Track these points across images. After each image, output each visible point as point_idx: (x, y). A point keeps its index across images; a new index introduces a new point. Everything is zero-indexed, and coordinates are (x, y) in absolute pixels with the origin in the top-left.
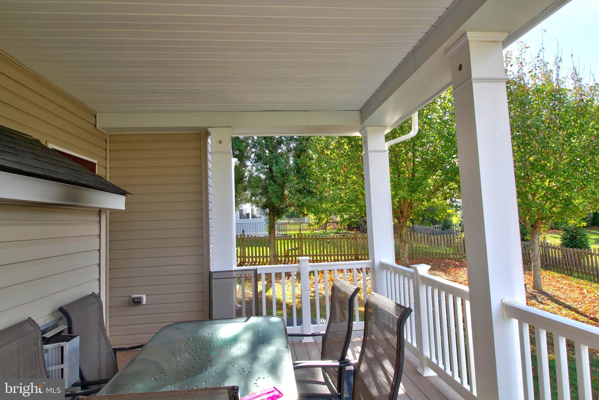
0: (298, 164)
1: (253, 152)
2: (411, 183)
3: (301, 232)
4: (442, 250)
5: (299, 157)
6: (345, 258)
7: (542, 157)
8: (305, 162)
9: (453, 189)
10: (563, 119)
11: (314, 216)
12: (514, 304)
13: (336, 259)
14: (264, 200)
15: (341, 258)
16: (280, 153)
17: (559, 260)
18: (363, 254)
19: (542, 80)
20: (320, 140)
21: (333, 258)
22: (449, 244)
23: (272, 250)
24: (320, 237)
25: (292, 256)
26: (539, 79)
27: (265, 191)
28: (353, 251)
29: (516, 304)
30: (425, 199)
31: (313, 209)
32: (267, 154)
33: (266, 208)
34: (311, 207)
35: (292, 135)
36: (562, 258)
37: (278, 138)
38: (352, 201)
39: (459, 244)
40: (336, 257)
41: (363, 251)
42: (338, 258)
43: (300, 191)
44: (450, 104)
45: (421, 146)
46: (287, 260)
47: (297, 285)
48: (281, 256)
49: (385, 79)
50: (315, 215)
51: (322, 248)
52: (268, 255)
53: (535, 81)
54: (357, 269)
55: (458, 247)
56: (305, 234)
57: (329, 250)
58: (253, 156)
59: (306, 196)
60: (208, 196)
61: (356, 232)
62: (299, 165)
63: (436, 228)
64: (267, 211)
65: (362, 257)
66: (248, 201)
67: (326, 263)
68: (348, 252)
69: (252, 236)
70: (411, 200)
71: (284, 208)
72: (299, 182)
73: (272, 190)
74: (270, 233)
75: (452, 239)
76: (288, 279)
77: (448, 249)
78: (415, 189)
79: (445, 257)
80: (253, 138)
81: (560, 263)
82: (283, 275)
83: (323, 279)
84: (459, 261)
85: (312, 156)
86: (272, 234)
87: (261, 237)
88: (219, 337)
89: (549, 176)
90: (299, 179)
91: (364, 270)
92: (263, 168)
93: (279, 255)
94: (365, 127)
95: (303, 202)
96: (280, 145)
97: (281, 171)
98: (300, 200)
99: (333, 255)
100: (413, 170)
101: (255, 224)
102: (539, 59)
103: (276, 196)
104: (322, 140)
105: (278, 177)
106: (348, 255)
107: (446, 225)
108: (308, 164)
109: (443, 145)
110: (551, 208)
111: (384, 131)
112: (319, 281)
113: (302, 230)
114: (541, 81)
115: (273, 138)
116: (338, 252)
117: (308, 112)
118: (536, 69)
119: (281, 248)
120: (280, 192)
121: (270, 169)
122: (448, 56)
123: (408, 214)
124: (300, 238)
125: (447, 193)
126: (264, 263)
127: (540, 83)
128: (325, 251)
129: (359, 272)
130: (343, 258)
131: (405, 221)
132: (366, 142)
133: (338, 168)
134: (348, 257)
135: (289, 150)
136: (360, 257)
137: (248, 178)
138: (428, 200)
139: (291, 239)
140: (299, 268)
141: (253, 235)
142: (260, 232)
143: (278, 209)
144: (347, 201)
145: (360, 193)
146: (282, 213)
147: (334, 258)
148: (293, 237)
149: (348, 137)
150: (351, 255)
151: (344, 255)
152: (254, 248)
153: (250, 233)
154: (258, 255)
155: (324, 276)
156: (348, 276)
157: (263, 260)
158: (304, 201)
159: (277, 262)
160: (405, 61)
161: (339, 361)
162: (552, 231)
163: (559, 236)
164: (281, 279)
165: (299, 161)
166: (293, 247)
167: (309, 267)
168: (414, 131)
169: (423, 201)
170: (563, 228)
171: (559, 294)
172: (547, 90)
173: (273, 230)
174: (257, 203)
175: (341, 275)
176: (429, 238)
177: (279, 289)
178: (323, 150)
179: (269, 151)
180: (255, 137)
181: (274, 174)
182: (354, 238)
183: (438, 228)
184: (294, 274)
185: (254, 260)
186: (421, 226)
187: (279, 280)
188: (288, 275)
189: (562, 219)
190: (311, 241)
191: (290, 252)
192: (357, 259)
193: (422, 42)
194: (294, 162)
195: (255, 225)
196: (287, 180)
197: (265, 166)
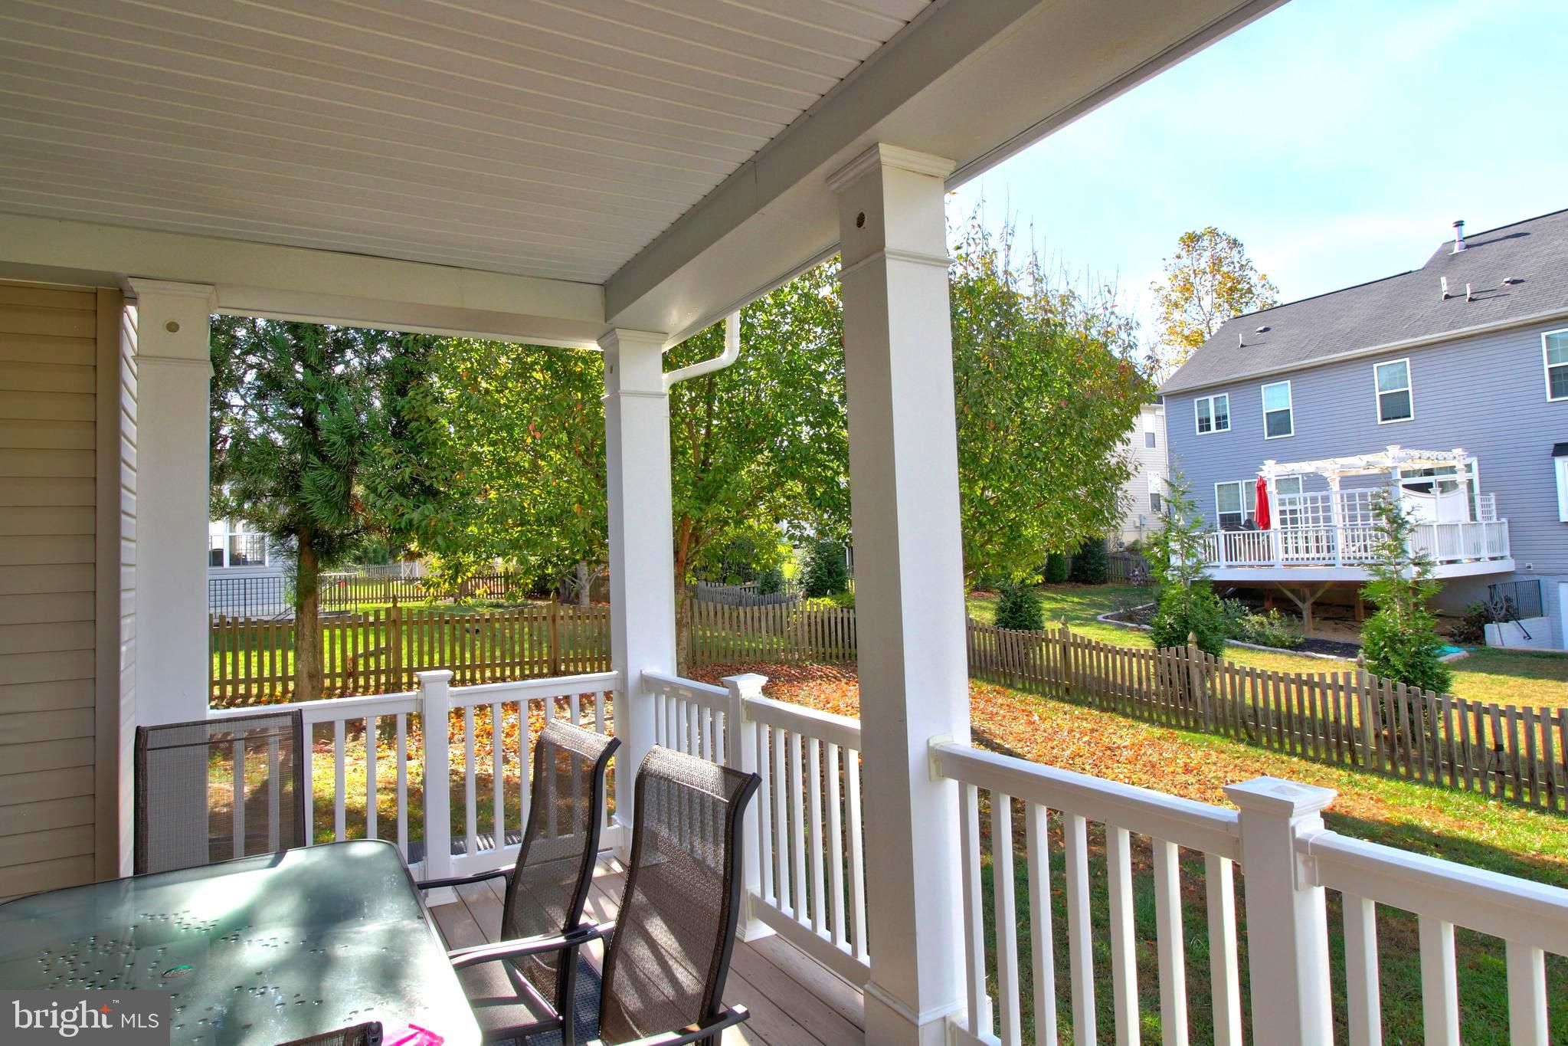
0: (399, 411)
1: (251, 367)
2: (701, 479)
3: (399, 605)
4: (762, 642)
5: (402, 392)
6: (522, 671)
7: (974, 435)
8: (421, 409)
9: (795, 497)
10: (1012, 356)
11: (440, 558)
12: (952, 747)
13: (498, 674)
14: (284, 511)
15: (513, 672)
16: (340, 377)
17: (991, 656)
18: (572, 660)
19: (978, 269)
20: (466, 351)
21: (488, 674)
22: (778, 626)
23: (304, 657)
24: (452, 616)
25: (367, 674)
26: (973, 265)
27: (290, 483)
28: (545, 650)
29: (955, 747)
30: (731, 518)
31: (440, 539)
32: (299, 376)
33: (289, 535)
34: (435, 534)
35: (381, 327)
36: (996, 650)
37: (338, 331)
38: (551, 521)
39: (799, 627)
40: (498, 670)
41: (571, 652)
42: (503, 672)
43: (402, 489)
44: (796, 297)
45: (728, 390)
46: (351, 685)
47: (382, 754)
48: (333, 675)
49: (677, 216)
50: (444, 557)
51: (457, 649)
52: (291, 672)
53: (965, 268)
54: (557, 700)
55: (796, 635)
56: (409, 610)
57: (478, 653)
58: (251, 376)
59: (420, 502)
60: (119, 492)
61: (554, 601)
62: (402, 414)
63: (747, 590)
64: (293, 543)
65: (567, 666)
66: (228, 513)
67: (470, 688)
68: (532, 656)
69: (235, 619)
70: (699, 521)
71: (348, 535)
72: (402, 462)
73: (314, 481)
74: (300, 608)
75: (784, 614)
76: (356, 738)
77: (775, 640)
78: (710, 493)
79: (766, 658)
80: (254, 322)
81: (992, 662)
82: (340, 728)
83: (462, 732)
84: (798, 666)
85: (442, 393)
86: (306, 609)
87: (266, 622)
88: (191, 922)
89: (984, 476)
90: (401, 455)
91: (575, 701)
92: (282, 415)
93: (327, 671)
94: (614, 329)
95: (411, 521)
96: (342, 352)
97: (344, 428)
98: (403, 515)
99: (488, 666)
100: (707, 445)
101: (242, 581)
102: (975, 223)
103: (327, 501)
104: (472, 350)
105: (334, 444)
106: (531, 664)
107: (769, 583)
108: (429, 414)
109: (778, 390)
110: (983, 545)
111: (660, 345)
112: (450, 739)
113: (401, 597)
114: (976, 271)
115: (320, 329)
116: (503, 657)
117: (463, 270)
118: (969, 245)
119: (333, 651)
120: (341, 489)
121: (309, 421)
122: (833, 187)
123: (690, 554)
124: (394, 621)
125: (780, 507)
126: (276, 697)
127: (973, 275)
128: (468, 655)
129: (561, 707)
130: (517, 672)
131: (682, 574)
132: (614, 369)
133: (517, 430)
134: (532, 670)
135: (370, 370)
136: (563, 668)
137: (230, 441)
138: (739, 523)
139: (366, 625)
140: (420, 702)
141: (242, 614)
142: (260, 607)
143: (330, 537)
144: (538, 520)
145: (574, 499)
146: (343, 548)
147: (493, 672)
148: (371, 619)
149: (548, 350)
150: (540, 663)
151: (521, 664)
152: (241, 656)
153: (230, 609)
154: (254, 675)
155: (463, 723)
156: (533, 720)
157: (273, 688)
158: (416, 516)
159: (318, 692)
160: (732, 181)
161: (564, 932)
162: (976, 594)
163: (990, 606)
164: (331, 741)
165: (401, 402)
166: (372, 648)
167: (452, 699)
168: (730, 351)
169: (727, 524)
170: (999, 588)
171: (992, 727)
172: (985, 292)
173: (311, 601)
174: (257, 520)
175: (512, 718)
176: (735, 615)
177: (328, 771)
178: (475, 379)
179: (305, 367)
180: (261, 323)
181: (323, 435)
182: (549, 619)
183: (752, 590)
184: (373, 723)
185: (242, 689)
186: (713, 584)
187: (326, 744)
188: (355, 727)
189: (1003, 568)
190: (426, 627)
191: (361, 661)
192: (556, 673)
193: (777, 144)
194: (384, 406)
195: (242, 586)
196: (362, 453)
197: (291, 411)
